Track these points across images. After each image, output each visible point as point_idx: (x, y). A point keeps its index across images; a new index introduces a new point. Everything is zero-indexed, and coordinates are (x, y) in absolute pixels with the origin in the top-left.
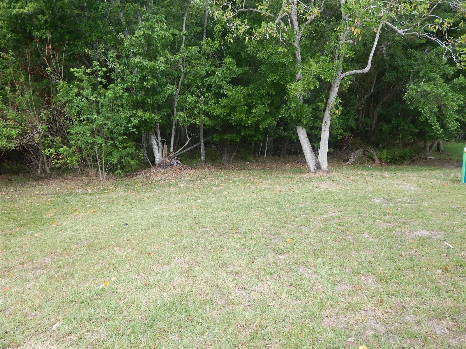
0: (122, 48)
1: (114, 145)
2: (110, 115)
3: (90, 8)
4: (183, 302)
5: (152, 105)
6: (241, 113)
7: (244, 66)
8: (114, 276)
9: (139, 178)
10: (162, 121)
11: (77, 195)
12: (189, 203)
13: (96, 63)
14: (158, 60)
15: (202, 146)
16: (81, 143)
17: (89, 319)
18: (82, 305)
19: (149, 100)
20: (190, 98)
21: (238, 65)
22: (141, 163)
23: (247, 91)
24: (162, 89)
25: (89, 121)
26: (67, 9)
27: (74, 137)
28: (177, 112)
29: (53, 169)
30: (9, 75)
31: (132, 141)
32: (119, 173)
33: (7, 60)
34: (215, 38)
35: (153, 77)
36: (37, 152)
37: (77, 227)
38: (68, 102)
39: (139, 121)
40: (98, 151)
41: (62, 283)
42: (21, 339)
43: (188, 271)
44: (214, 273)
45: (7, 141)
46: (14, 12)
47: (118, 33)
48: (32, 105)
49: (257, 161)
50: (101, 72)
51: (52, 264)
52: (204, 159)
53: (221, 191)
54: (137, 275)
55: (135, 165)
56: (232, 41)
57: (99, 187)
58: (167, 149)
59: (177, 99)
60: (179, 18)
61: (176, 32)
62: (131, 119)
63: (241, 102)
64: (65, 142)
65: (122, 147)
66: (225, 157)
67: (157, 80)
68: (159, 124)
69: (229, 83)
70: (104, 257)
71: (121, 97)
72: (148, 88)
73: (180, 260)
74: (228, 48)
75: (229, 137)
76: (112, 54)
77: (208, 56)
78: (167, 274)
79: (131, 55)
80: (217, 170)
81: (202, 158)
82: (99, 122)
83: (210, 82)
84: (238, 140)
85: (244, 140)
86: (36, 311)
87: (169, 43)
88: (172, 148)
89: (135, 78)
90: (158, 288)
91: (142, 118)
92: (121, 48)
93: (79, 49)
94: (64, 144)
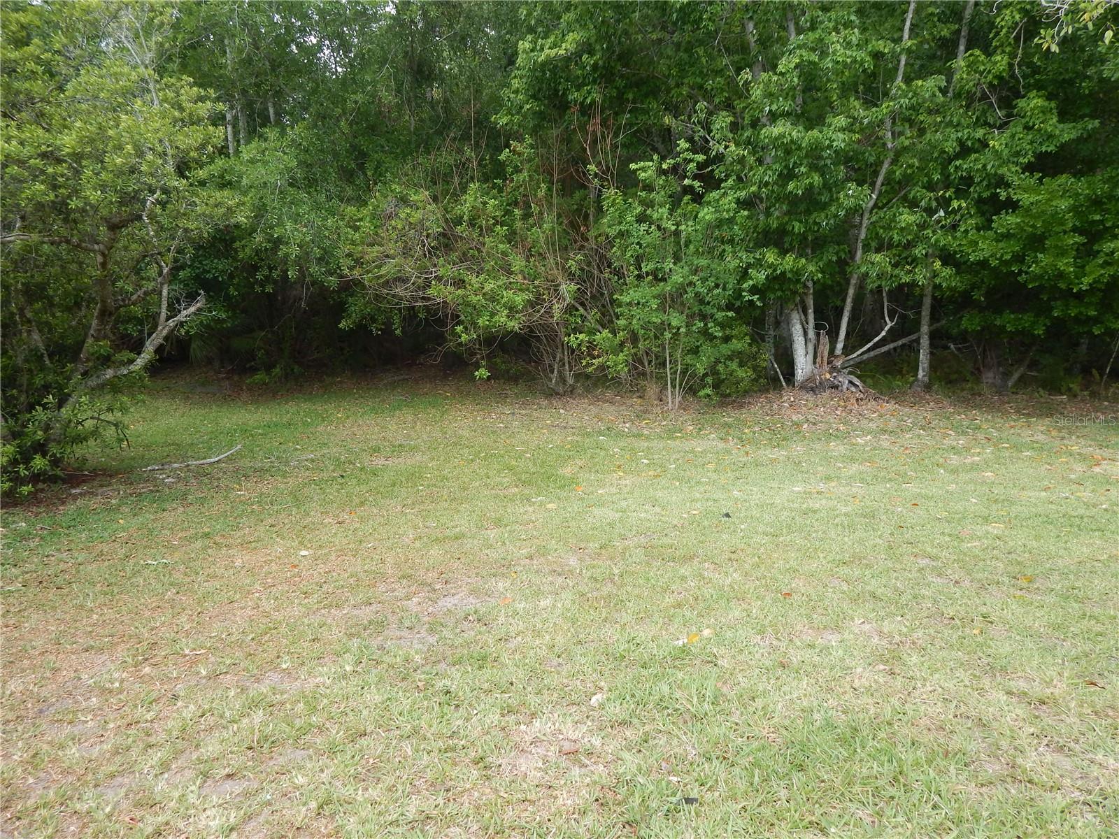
0: (744, 105)
1: (705, 332)
2: (703, 262)
3: (684, 23)
4: (882, 735)
5: (803, 237)
6: (1062, 253)
7: (1082, 117)
8: (708, 626)
9: (752, 411)
10: (824, 277)
11: (621, 435)
12: (880, 487)
13: (683, 144)
14: (830, 126)
15: (925, 342)
16: (638, 324)
17: (661, 705)
18: (643, 672)
19: (797, 225)
20: (906, 216)
21: (1063, 116)
22: (760, 377)
23: (1088, 188)
24: (832, 196)
25: (659, 277)
26: (637, 33)
27: (625, 310)
28: (864, 252)
29: (577, 377)
30: (521, 186)
31: (744, 323)
32: (709, 396)
33: (520, 154)
34: (996, 47)
35: (813, 167)
36: (553, 338)
37: (624, 504)
38: (621, 234)
39: (767, 276)
40: (670, 343)
41: (604, 615)
42: (537, 705)
43: (891, 659)
44: (967, 683)
45: (508, 316)
46: (542, 58)
47: (739, 70)
48: (553, 244)
49: (1093, 395)
50: (692, 165)
51: (581, 570)
52: (926, 379)
53: (974, 467)
54: (759, 637)
55: (747, 380)
56: (1055, 48)
57: (664, 423)
58: (828, 347)
59: (869, 219)
60: (894, 10)
61: (884, 47)
62: (750, 271)
63: (1062, 222)
64: (607, 321)
65: (721, 337)
66: (989, 376)
67: (823, 175)
68: (814, 283)
69: (1029, 168)
70: (683, 578)
71: (731, 221)
72: (796, 195)
73: (867, 627)
74: (1036, 70)
75: (1009, 321)
76: (722, 121)
77: (970, 99)
78: (834, 653)
79: (764, 120)
80: (961, 410)
81: (921, 374)
82: (677, 278)
83: (970, 170)
84: (1040, 331)
85: (1058, 329)
86: (559, 657)
87: (862, 77)
88: (840, 346)
89: (770, 172)
90: (813, 681)
91: (775, 270)
92: (741, 106)
93: (652, 118)
94: (604, 327)
